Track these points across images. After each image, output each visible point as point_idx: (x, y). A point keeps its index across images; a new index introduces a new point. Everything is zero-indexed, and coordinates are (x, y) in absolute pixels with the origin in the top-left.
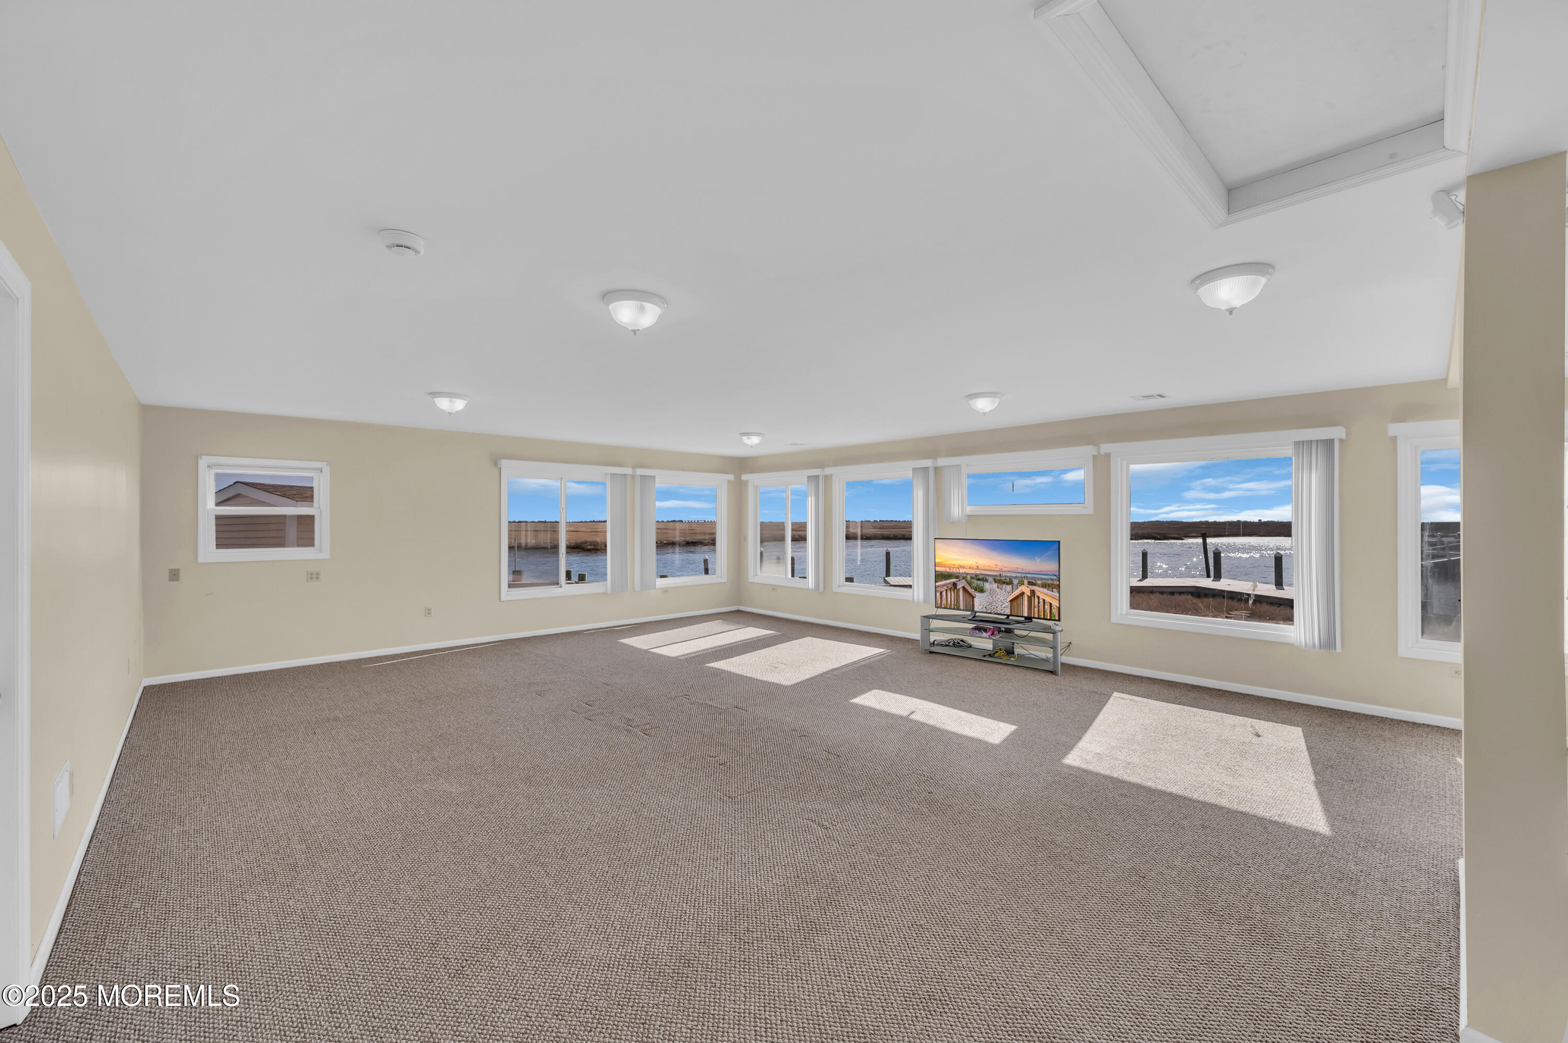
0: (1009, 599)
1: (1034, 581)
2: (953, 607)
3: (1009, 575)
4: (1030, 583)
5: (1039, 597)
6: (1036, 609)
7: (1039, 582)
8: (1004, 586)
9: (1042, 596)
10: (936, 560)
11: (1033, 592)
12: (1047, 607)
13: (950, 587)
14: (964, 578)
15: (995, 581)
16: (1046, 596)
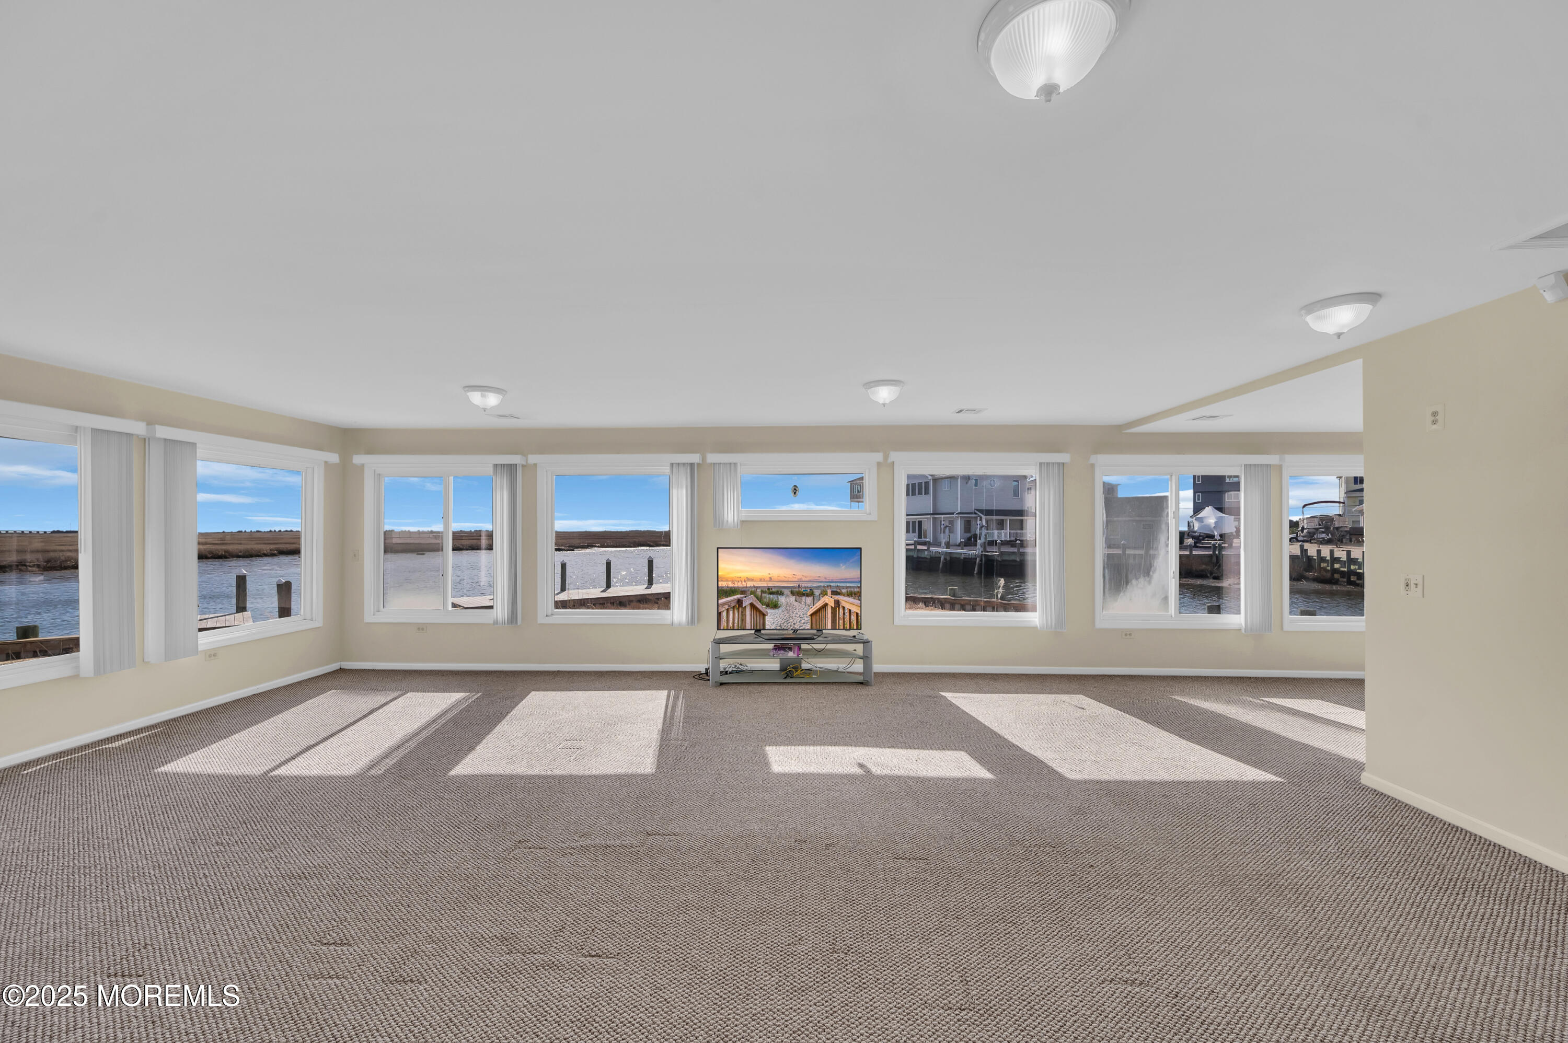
0: (809, 613)
1: (839, 591)
2: (736, 627)
3: (809, 585)
4: (834, 593)
5: (844, 608)
6: (841, 622)
7: (844, 591)
8: (803, 598)
9: (847, 606)
10: (719, 573)
11: (837, 603)
12: (854, 618)
13: (733, 604)
14: (752, 593)
15: (793, 593)
16: (852, 605)
